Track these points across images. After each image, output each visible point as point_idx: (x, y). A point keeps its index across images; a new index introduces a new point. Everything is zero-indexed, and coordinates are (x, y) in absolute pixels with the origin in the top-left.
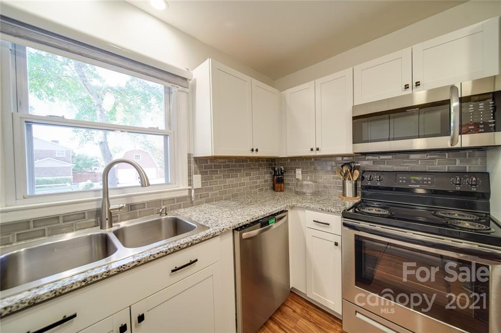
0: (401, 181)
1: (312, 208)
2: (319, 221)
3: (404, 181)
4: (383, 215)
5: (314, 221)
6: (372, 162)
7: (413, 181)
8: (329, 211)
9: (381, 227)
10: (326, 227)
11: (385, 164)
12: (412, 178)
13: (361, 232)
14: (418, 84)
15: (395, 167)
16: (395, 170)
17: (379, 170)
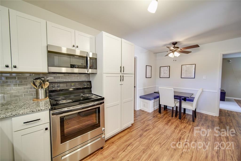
0: (68, 86)
1: (21, 114)
2: (28, 121)
3: (70, 86)
4: (70, 102)
5: (24, 123)
6: (53, 77)
7: (73, 86)
8: (39, 110)
9: (73, 107)
10: (37, 122)
11: (60, 78)
12: (72, 84)
13: (63, 114)
14: (77, 47)
15: (64, 80)
16: (65, 81)
17: (57, 82)
